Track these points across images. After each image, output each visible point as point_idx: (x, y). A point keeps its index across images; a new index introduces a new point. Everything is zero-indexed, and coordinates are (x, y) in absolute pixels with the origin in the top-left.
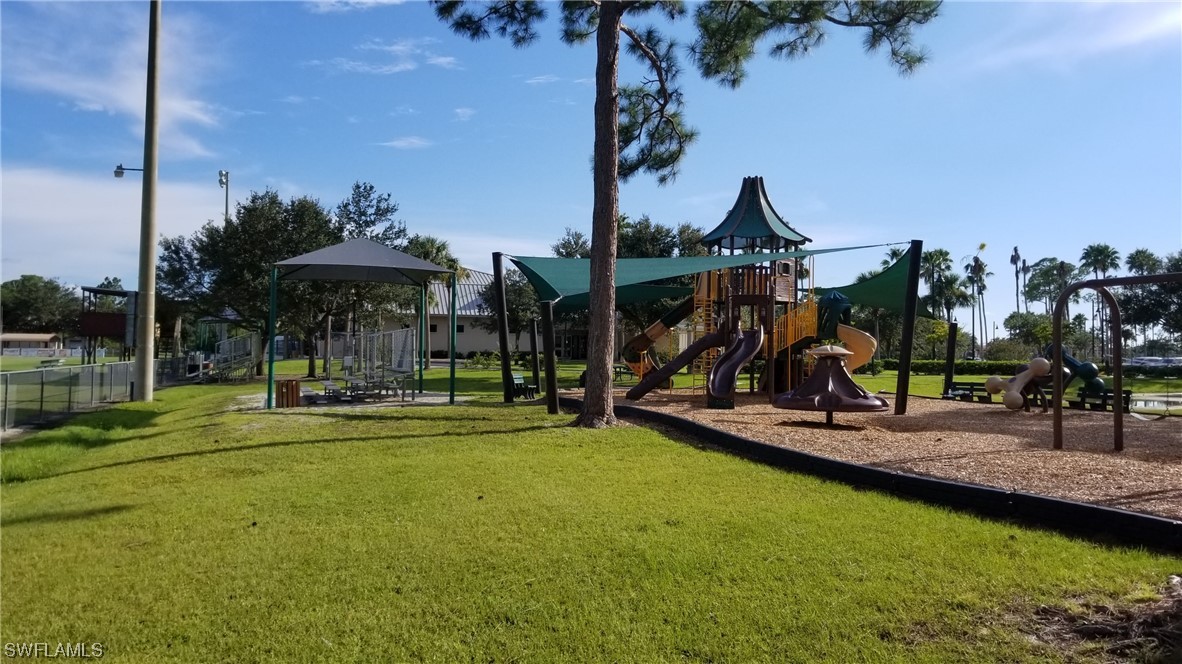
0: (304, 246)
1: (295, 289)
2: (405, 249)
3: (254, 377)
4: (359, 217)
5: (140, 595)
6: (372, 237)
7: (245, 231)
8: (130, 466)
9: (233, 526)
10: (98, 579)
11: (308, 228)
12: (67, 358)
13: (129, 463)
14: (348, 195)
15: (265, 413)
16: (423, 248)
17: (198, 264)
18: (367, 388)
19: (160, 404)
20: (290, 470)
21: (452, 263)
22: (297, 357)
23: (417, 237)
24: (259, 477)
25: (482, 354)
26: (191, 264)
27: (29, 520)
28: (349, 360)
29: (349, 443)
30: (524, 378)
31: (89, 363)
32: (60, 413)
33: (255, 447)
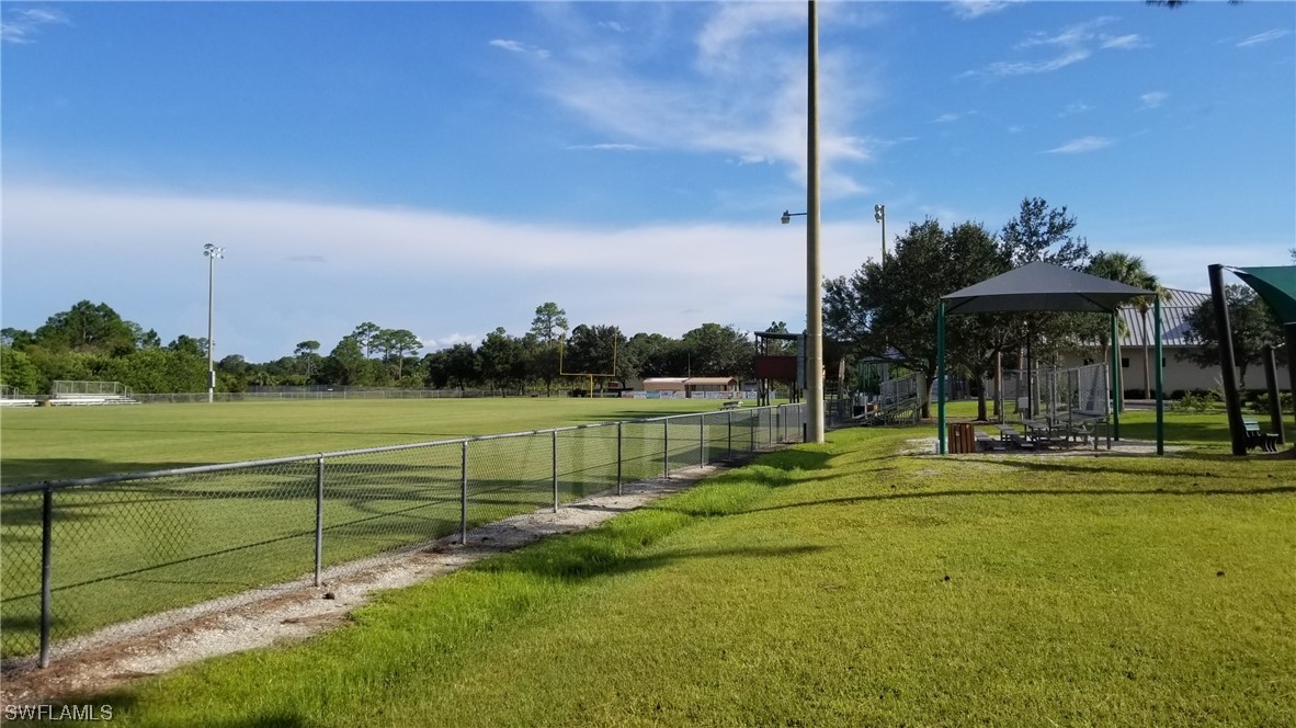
0: (968, 276)
1: (961, 323)
2: (1088, 270)
3: (920, 420)
4: (1030, 238)
5: (845, 640)
6: (1046, 260)
7: (904, 265)
8: (814, 507)
9: (925, 578)
10: (803, 618)
11: (972, 256)
12: (745, 401)
13: (812, 504)
14: (1016, 214)
15: (938, 459)
16: (1108, 267)
17: (859, 304)
18: (1050, 434)
19: (832, 446)
20: (976, 523)
21: (1149, 282)
22: (963, 399)
23: (1102, 255)
24: (944, 527)
25: (1194, 393)
26: (852, 304)
27: (732, 552)
28: (1023, 402)
29: (1038, 496)
30: (1259, 423)
31: (764, 405)
32: (745, 453)
33: (934, 494)
